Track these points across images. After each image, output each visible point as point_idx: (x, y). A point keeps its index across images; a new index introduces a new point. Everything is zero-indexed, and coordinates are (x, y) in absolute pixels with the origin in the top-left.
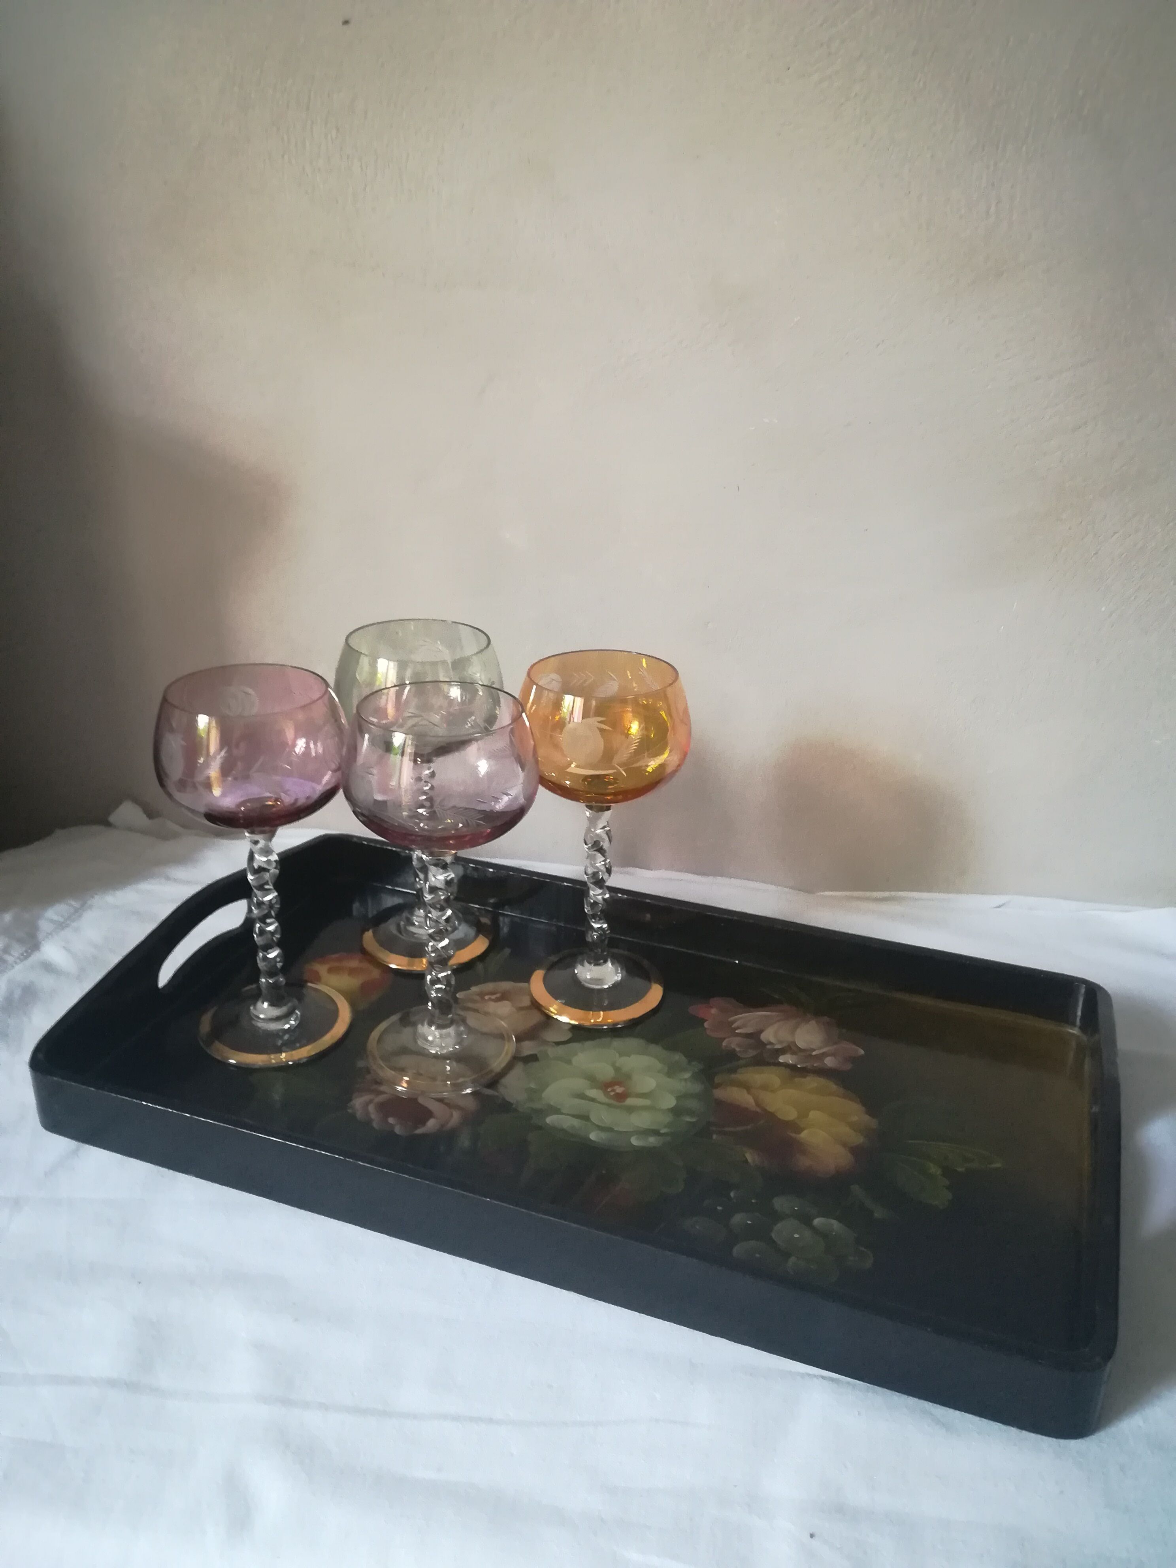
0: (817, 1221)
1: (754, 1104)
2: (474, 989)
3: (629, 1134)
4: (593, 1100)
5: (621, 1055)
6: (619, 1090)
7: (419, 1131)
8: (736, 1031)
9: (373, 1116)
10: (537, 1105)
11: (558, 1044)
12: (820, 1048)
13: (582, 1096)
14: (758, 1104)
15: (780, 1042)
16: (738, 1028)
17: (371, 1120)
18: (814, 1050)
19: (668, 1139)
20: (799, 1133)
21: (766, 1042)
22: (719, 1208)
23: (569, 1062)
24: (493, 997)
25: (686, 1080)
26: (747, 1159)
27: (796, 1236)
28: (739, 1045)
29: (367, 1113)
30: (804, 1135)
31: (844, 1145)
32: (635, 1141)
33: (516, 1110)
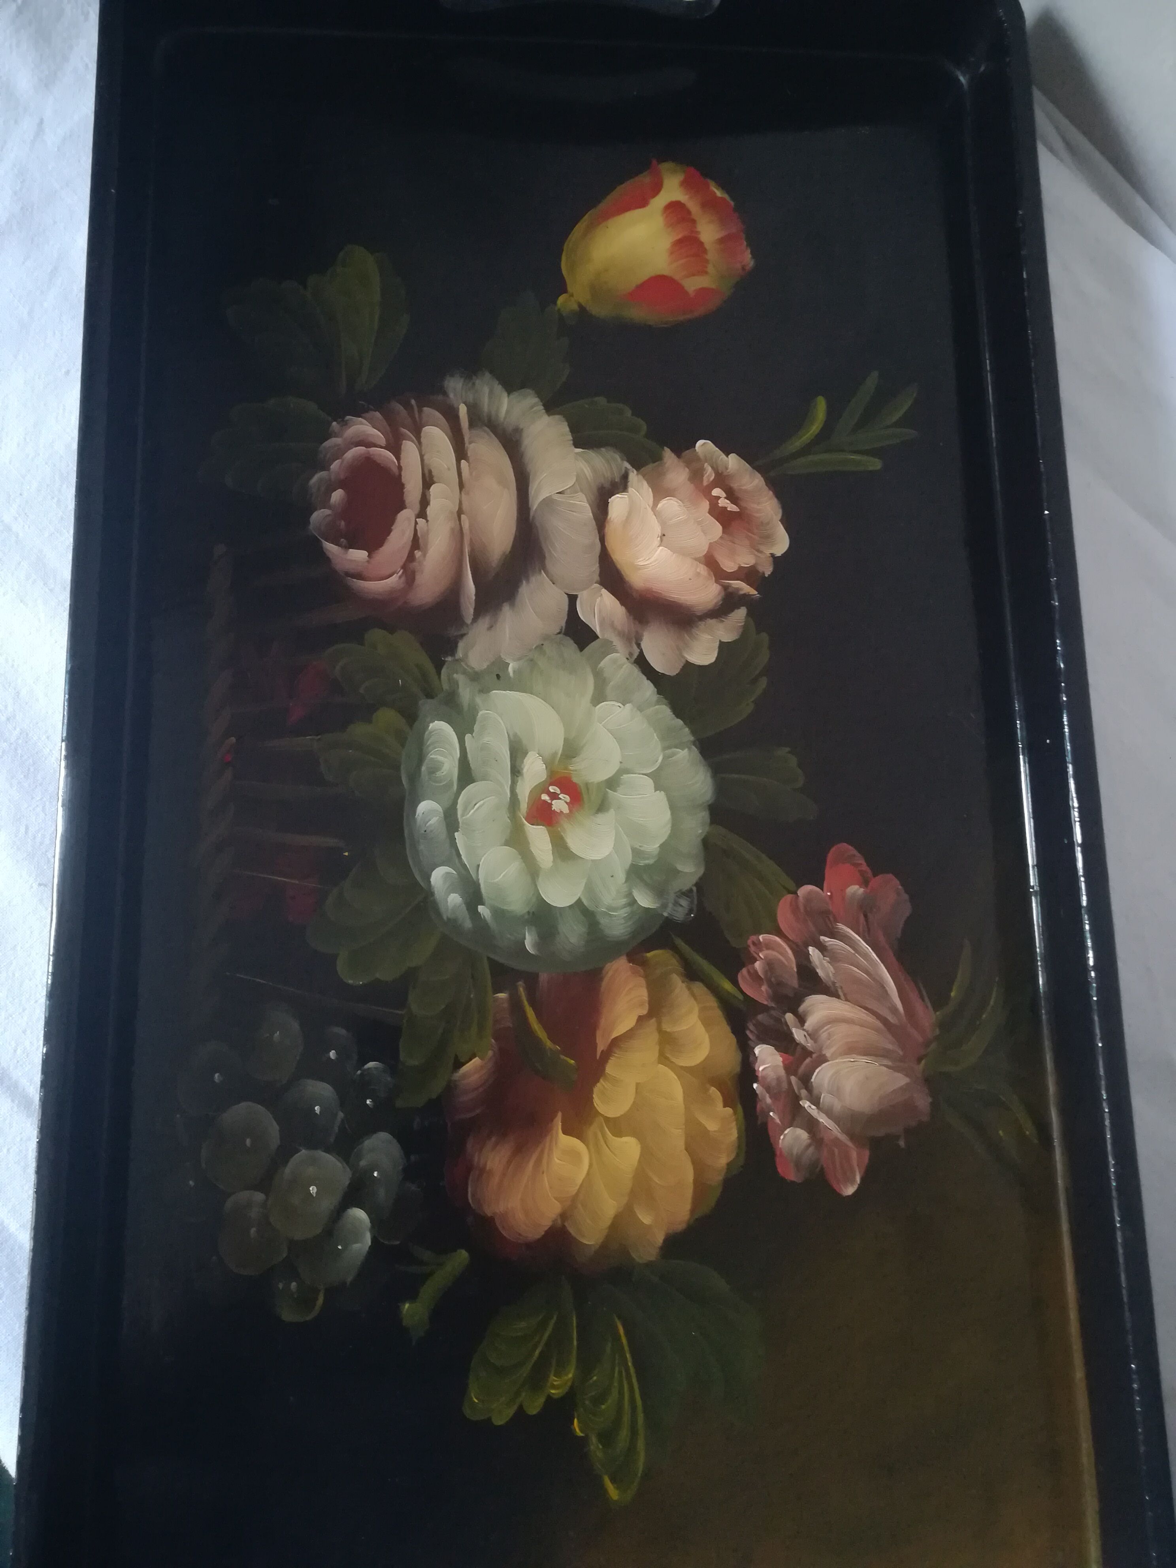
0: (359, 1214)
1: (615, 1034)
2: (733, 462)
3: (453, 857)
4: (516, 772)
5: (656, 776)
6: (560, 805)
7: (330, 548)
8: (811, 949)
9: (335, 465)
10: (465, 693)
11: (642, 663)
12: (829, 1113)
13: (517, 752)
14: (616, 1043)
15: (813, 1035)
16: (822, 948)
17: (325, 467)
18: (816, 1101)
19: (468, 924)
20: (565, 1132)
21: (801, 1009)
22: (332, 1054)
23: (599, 697)
24: (724, 502)
25: (634, 902)
26: (463, 1064)
27: (313, 1190)
28: (770, 965)
29: (339, 453)
30: (565, 1141)
31: (564, 1216)
32: (439, 876)
33: (439, 665)
